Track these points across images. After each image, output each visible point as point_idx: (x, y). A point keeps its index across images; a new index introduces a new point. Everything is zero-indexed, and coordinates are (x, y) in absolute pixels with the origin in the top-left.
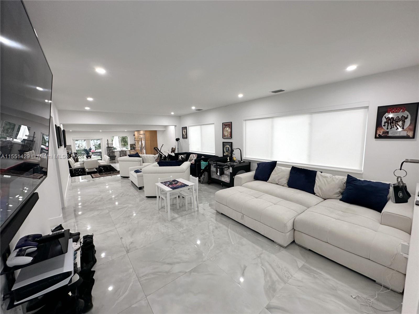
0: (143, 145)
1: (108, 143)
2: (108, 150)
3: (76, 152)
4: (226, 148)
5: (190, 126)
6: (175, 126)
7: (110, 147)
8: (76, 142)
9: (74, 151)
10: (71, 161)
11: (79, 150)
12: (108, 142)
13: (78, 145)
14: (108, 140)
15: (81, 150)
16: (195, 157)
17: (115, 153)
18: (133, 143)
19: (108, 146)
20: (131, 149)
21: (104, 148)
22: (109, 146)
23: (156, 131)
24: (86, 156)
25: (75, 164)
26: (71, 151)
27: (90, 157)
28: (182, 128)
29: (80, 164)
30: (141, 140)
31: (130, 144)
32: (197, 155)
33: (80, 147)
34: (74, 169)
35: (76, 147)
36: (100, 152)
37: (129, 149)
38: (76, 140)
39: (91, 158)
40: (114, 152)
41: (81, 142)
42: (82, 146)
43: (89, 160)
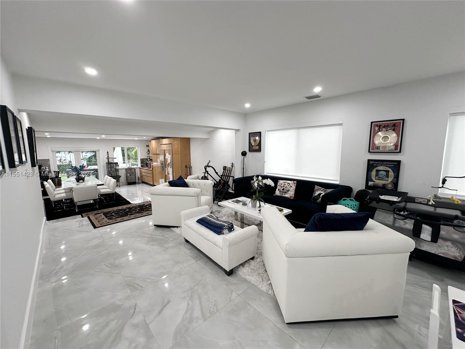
0: (169, 161)
1: (108, 157)
2: (109, 166)
3: (57, 170)
4: (378, 171)
5: (268, 131)
6: (237, 130)
7: (111, 163)
8: (58, 155)
9: (54, 168)
10: (48, 187)
11: (60, 165)
12: (108, 155)
13: (59, 159)
14: (108, 152)
15: (63, 165)
16: (293, 186)
17: (120, 171)
18: (145, 156)
19: (108, 161)
20: (142, 166)
21: (103, 163)
22: (110, 161)
23: (189, 138)
24: (76, 179)
25: (56, 192)
26: (49, 168)
27: (83, 179)
28: (249, 133)
29: (65, 193)
30: (163, 154)
31: (141, 159)
32: (295, 182)
33: (62, 160)
34: (54, 202)
35: (57, 160)
36: (96, 170)
37: (140, 166)
38: (58, 152)
39: (83, 181)
40: (118, 171)
41: (64, 154)
42: (64, 160)
43: (82, 185)
